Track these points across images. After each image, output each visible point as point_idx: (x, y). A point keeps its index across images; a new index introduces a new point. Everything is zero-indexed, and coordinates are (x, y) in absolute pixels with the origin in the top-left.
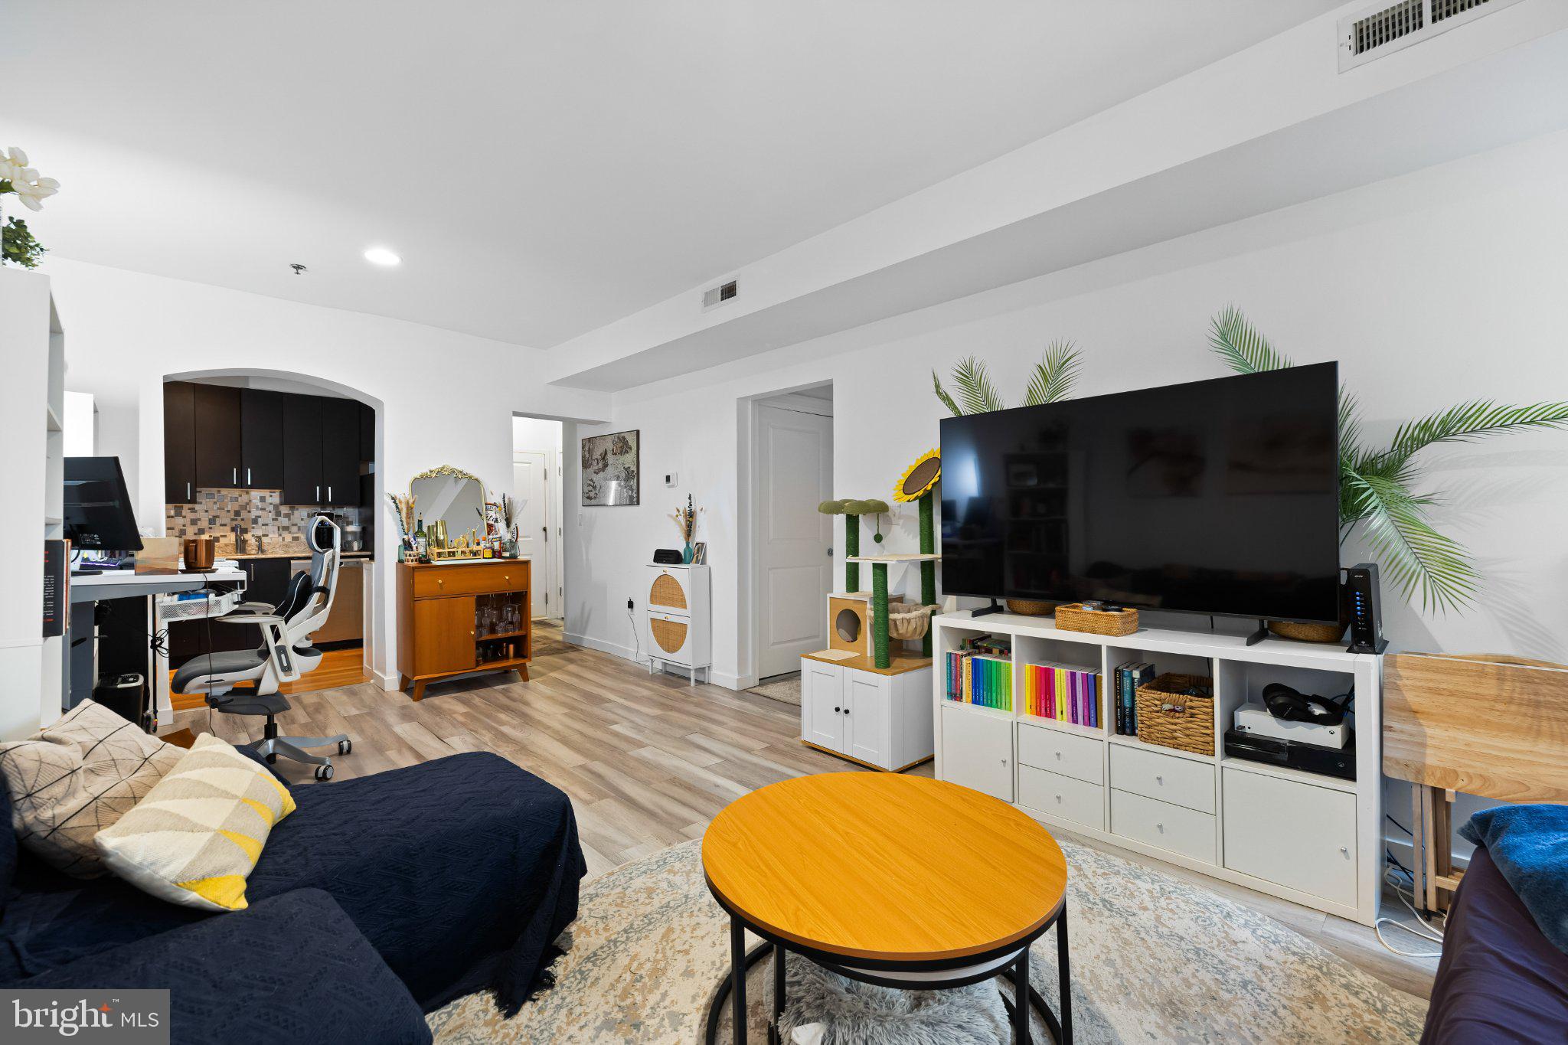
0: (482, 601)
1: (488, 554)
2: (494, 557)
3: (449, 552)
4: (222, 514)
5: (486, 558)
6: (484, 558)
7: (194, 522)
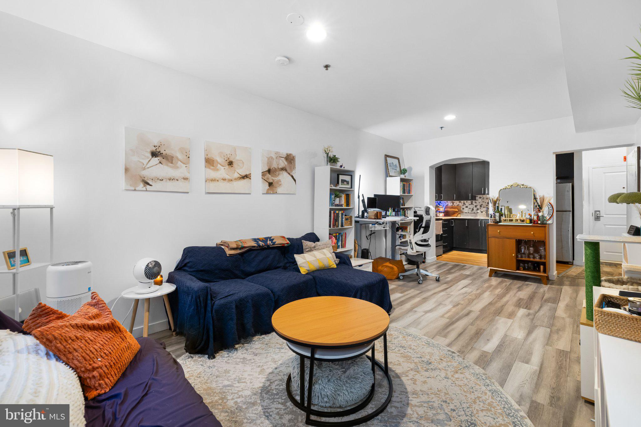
0: (519, 243)
1: (528, 221)
2: (530, 223)
3: (510, 220)
4: (484, 204)
5: (527, 223)
6: (526, 223)
7: (476, 206)
